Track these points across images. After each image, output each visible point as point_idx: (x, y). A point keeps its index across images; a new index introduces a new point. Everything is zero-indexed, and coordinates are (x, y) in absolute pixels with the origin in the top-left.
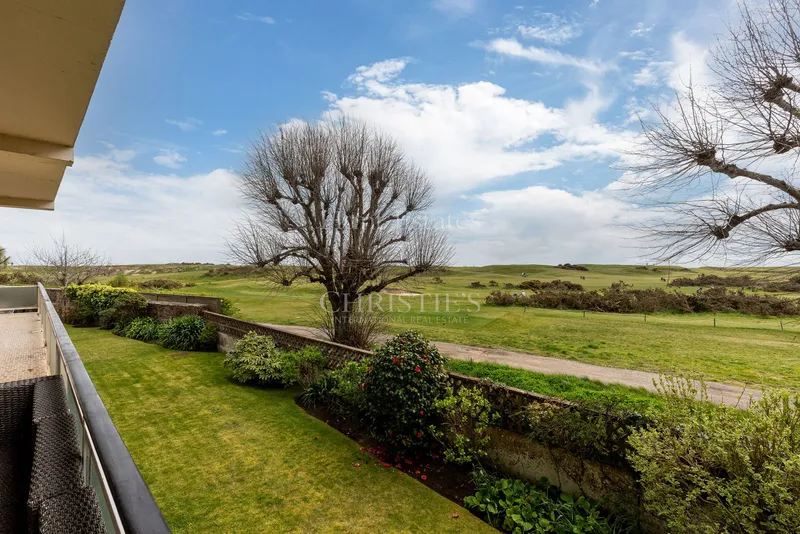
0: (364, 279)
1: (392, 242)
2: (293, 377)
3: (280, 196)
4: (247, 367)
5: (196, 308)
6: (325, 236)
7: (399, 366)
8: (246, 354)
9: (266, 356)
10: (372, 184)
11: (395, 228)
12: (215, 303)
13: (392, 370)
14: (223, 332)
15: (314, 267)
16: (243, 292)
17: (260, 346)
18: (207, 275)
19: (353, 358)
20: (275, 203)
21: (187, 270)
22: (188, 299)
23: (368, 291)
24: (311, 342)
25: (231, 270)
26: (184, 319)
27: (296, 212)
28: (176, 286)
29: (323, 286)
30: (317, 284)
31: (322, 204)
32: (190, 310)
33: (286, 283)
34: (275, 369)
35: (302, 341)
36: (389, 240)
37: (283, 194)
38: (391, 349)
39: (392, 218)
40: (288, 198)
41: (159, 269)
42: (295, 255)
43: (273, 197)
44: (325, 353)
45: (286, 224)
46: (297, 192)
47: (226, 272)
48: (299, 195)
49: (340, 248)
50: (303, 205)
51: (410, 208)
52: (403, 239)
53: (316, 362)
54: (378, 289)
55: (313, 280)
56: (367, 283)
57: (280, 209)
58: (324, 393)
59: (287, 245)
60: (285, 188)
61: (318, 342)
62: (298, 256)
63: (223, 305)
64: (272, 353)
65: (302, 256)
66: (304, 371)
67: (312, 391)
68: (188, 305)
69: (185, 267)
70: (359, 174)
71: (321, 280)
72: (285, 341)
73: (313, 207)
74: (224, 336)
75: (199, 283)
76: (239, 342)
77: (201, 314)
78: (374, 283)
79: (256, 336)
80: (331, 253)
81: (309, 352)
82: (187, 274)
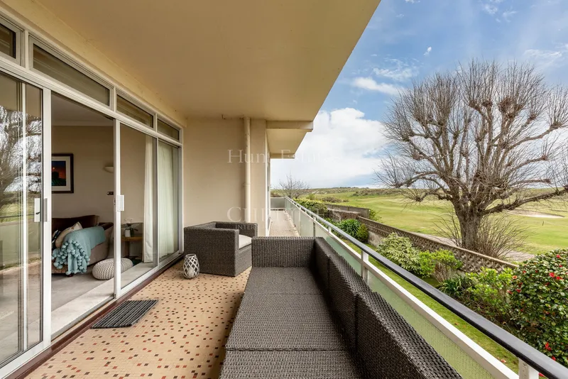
0: (495, 197)
1: (528, 162)
2: (429, 271)
3: (413, 134)
4: (392, 257)
5: (354, 214)
6: (452, 161)
7: (559, 282)
8: (391, 248)
9: (406, 252)
10: (503, 110)
11: (535, 148)
12: (366, 212)
13: (549, 284)
14: (372, 231)
15: (441, 187)
16: (380, 207)
17: (401, 244)
18: (354, 195)
19: (489, 266)
20: (408, 141)
21: (343, 191)
22: (349, 208)
23: (499, 209)
24: (444, 246)
25: (369, 191)
26: (348, 221)
27: (425, 145)
28: (338, 201)
29: (450, 204)
30: (444, 201)
31: (450, 135)
32: (351, 216)
33: (418, 199)
34: (413, 262)
35: (435, 245)
36: (525, 160)
37: (417, 132)
38: (545, 263)
39: (528, 139)
40: (421, 135)
41: (328, 191)
42: (424, 178)
43: (407, 136)
44: (458, 257)
45: (417, 155)
46: (428, 129)
47: (367, 193)
48: (429, 132)
49: (466, 172)
50: (433, 138)
51: (555, 125)
52: (544, 158)
53: (451, 264)
54: (510, 207)
55: (440, 198)
56: (497, 202)
57: (412, 144)
58: (459, 290)
59: (419, 171)
60: (417, 127)
61: (450, 247)
62: (426, 179)
63: (371, 214)
64: (410, 250)
65: (430, 179)
66: (438, 269)
67: (447, 286)
68: (349, 212)
69: (342, 189)
70: (488, 104)
71: (448, 198)
72: (420, 242)
73: (441, 139)
74: (372, 234)
75: (350, 200)
76: (385, 239)
77: (357, 218)
78: (506, 202)
79: (397, 237)
80: (459, 176)
81: (443, 254)
82: (343, 194)
